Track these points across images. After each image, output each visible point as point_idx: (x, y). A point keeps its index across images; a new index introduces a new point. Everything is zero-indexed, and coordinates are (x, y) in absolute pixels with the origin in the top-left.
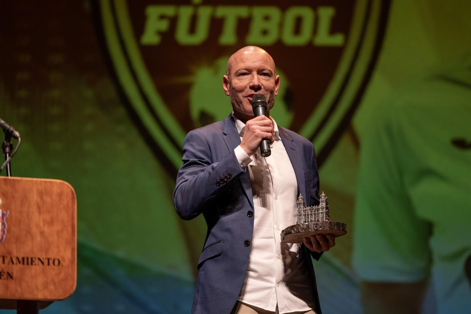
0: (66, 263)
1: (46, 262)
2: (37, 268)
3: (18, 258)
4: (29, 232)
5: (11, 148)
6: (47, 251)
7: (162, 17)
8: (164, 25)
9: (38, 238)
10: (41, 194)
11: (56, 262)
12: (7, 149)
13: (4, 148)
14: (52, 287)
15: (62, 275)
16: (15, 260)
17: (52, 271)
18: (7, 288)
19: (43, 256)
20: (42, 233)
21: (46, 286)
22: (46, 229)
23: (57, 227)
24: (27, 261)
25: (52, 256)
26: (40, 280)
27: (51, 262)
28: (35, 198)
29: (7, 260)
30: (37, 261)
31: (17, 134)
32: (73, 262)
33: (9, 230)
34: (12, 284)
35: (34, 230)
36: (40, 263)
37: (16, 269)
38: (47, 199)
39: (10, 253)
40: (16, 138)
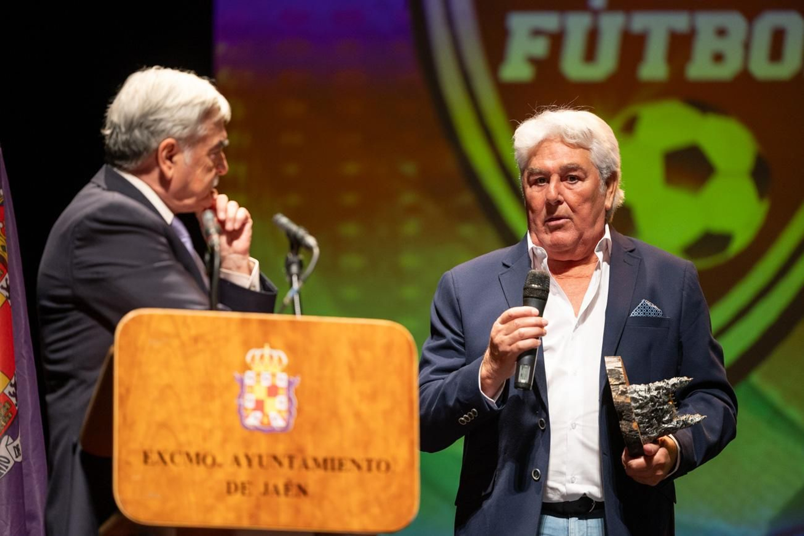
0: (400, 466)
1: (364, 465)
2: (349, 476)
3: (315, 460)
4: (334, 414)
5: (301, 265)
6: (366, 445)
7: (537, 33)
8: (540, 47)
9: (351, 424)
10: (355, 347)
11: (383, 466)
12: (294, 269)
13: (288, 265)
14: (376, 510)
15: (394, 489)
16: (310, 463)
17: (376, 480)
18: (297, 511)
19: (359, 456)
20: (358, 416)
21: (365, 507)
22: (364, 408)
23: (384, 404)
24: (331, 465)
25: (375, 454)
26: (355, 498)
27: (374, 465)
28: (343, 353)
29: (297, 463)
30: (348, 465)
31: (311, 241)
32: (411, 465)
33: (300, 410)
34: (306, 505)
35: (344, 410)
36: (355, 468)
37: (312, 478)
38: (366, 355)
39: (301, 450)
40: (309, 249)
